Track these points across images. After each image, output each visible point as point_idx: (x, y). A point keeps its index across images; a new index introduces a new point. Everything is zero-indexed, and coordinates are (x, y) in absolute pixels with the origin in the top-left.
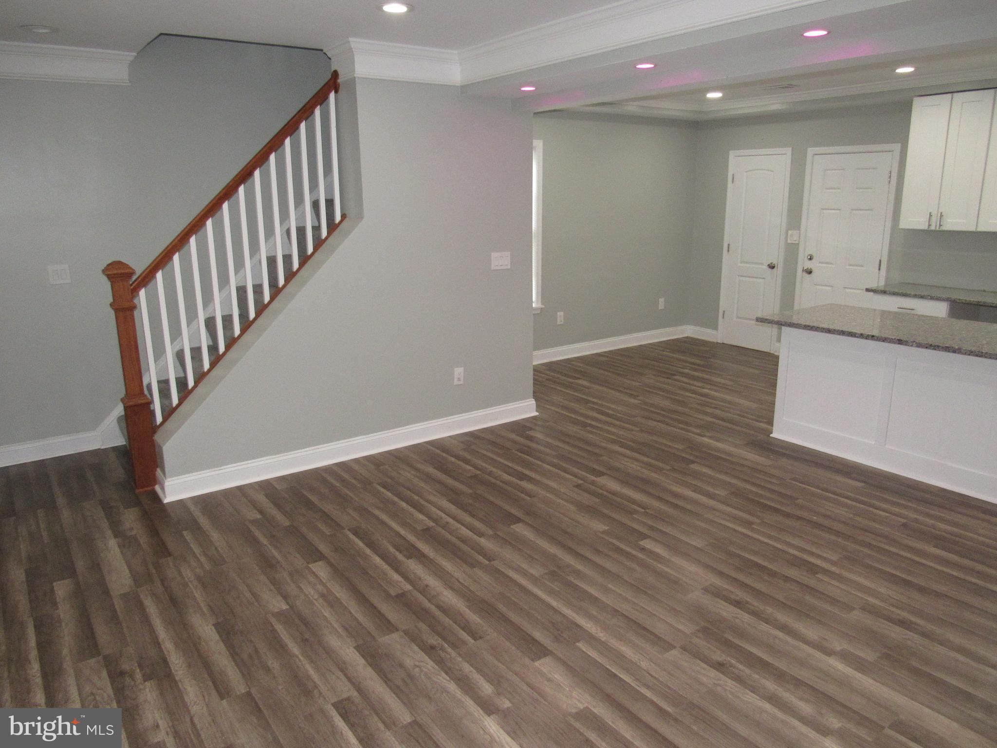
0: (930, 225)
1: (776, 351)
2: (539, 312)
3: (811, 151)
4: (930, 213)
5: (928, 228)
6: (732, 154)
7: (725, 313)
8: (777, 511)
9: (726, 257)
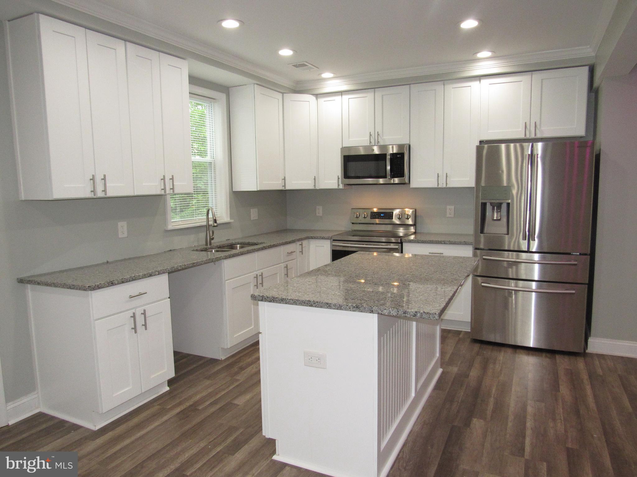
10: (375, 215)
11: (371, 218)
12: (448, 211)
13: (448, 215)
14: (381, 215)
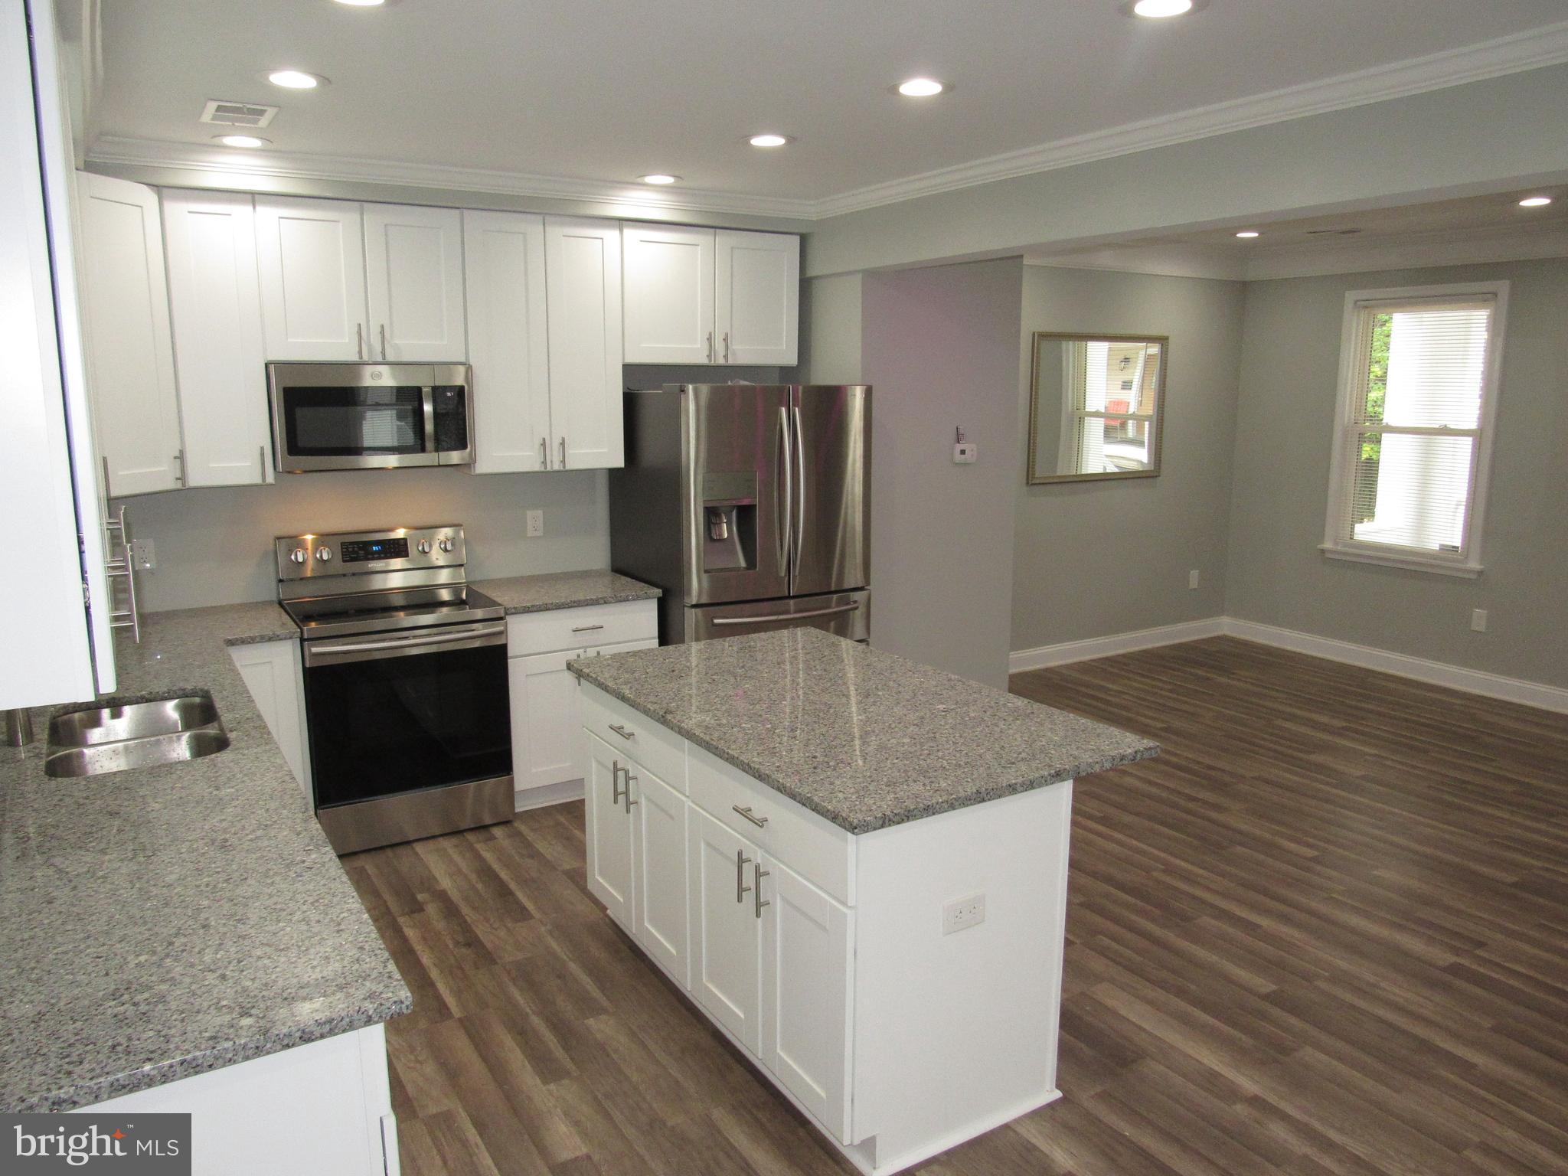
8: (1121, 887)
10: (356, 549)
11: (344, 561)
12: (530, 523)
13: (530, 533)
14: (374, 548)
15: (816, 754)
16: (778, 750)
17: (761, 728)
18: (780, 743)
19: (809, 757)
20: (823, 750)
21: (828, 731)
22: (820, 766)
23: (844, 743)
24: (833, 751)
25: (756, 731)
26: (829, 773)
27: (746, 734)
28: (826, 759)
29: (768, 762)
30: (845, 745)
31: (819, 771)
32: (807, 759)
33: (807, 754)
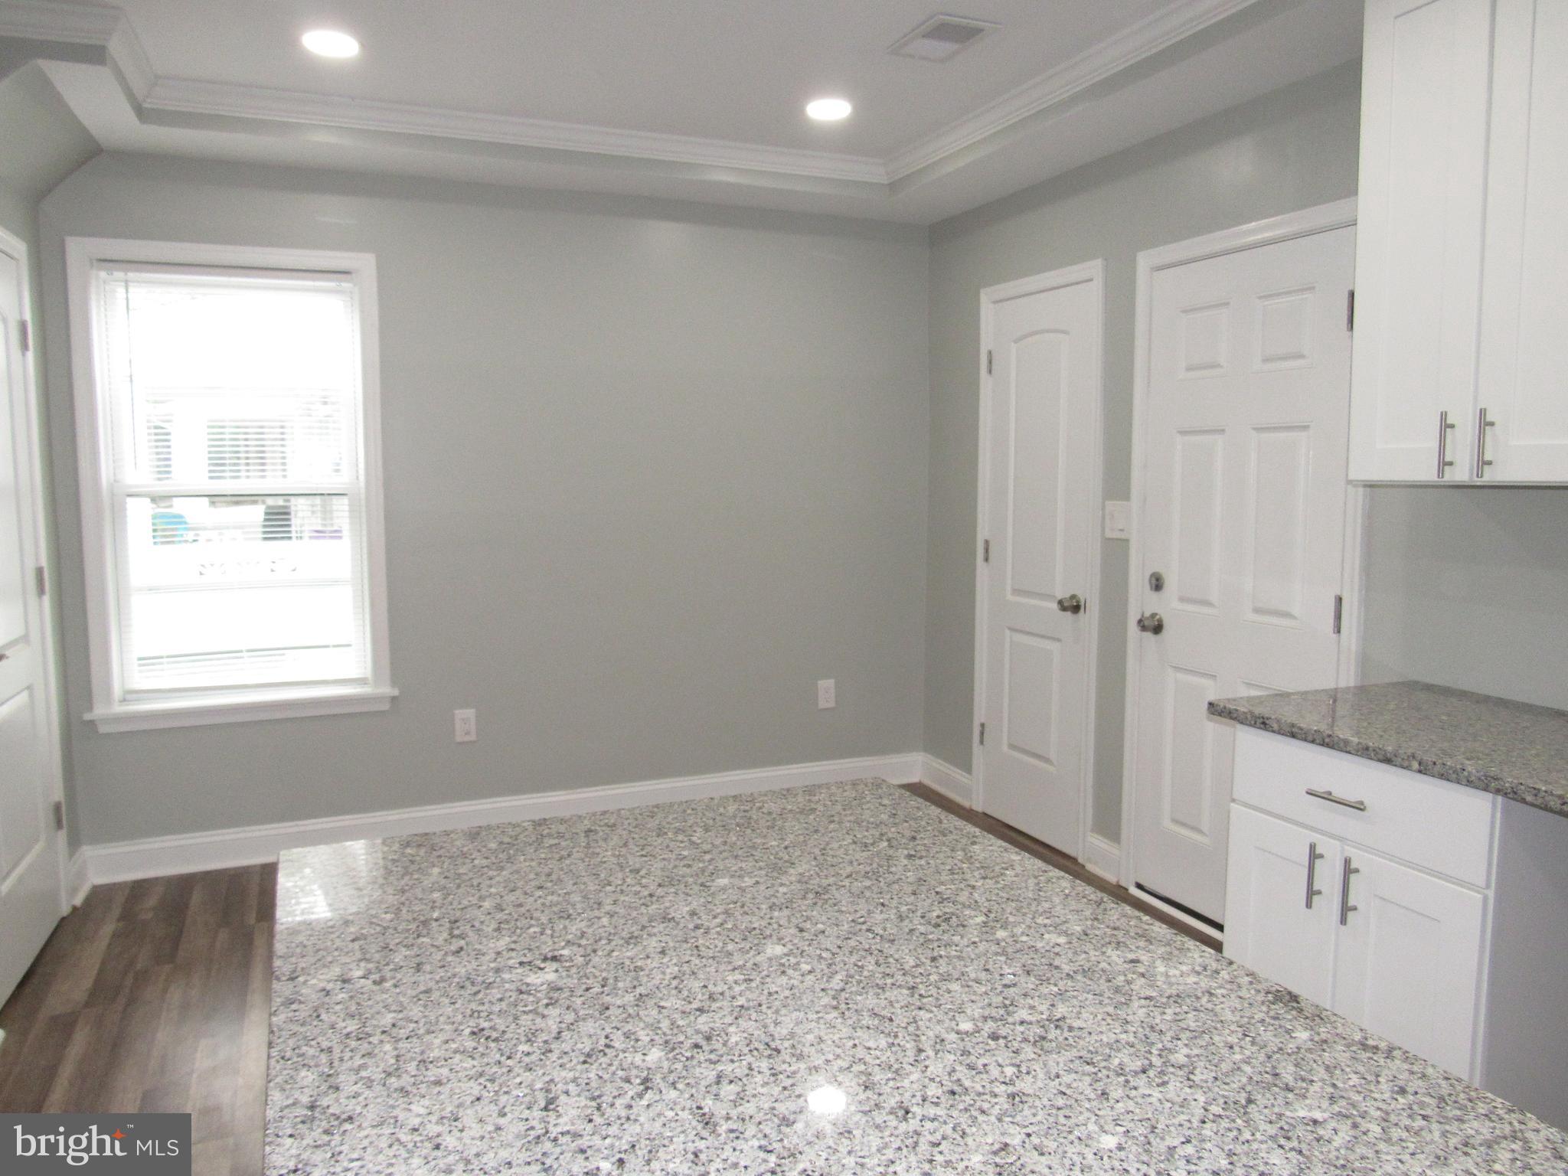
0: (1444, 464)
1: (1089, 860)
2: (386, 707)
3: (1144, 261)
4: (1444, 416)
5: (1441, 473)
6: (985, 297)
7: (987, 730)
9: (983, 573)
15: (905, 862)
16: (976, 874)
17: (1018, 930)
18: (973, 887)
19: (921, 858)
20: (893, 869)
21: (869, 912)
22: (904, 841)
23: (846, 883)
24: (875, 866)
25: (1028, 921)
26: (893, 830)
27: (1048, 914)
28: (891, 852)
29: (992, 851)
30: (847, 877)
31: (908, 833)
32: (924, 854)
33: (923, 862)
